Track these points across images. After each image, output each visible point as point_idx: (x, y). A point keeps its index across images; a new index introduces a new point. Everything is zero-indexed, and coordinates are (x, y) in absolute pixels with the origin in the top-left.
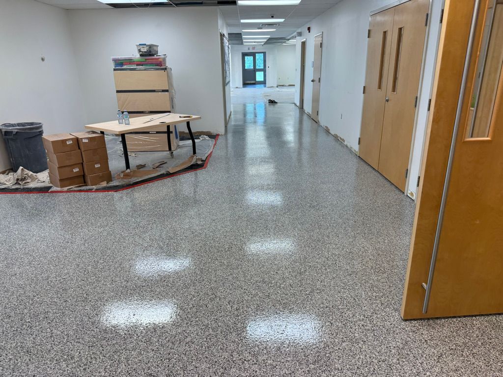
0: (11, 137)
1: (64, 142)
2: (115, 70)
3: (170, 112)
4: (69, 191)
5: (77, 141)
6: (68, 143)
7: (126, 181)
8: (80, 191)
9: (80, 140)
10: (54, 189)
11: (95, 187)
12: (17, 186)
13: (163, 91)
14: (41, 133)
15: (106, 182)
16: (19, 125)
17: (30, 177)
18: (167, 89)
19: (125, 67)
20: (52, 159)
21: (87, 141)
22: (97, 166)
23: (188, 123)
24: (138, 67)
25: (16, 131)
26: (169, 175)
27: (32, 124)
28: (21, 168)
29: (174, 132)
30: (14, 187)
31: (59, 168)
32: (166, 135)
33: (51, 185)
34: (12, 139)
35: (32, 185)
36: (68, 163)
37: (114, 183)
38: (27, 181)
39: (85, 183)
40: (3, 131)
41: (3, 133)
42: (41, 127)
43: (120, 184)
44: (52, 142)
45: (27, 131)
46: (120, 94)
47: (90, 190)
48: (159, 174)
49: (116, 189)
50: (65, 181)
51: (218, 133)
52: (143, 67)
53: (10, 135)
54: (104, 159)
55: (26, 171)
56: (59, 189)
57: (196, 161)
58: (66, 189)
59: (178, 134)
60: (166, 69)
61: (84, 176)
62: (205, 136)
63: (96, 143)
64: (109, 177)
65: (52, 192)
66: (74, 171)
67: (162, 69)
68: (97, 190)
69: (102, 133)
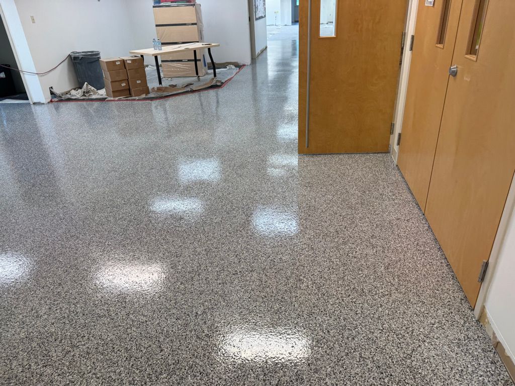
0: (78, 61)
1: (114, 62)
2: (154, 7)
3: (198, 42)
4: (119, 100)
5: (123, 62)
6: (117, 64)
7: (160, 94)
8: (127, 100)
9: (126, 61)
10: (109, 99)
11: (137, 98)
12: (85, 98)
13: (193, 24)
14: (99, 58)
15: (145, 94)
16: (83, 52)
17: (93, 91)
18: (195, 22)
19: (162, 4)
20: (107, 76)
21: (130, 62)
22: (139, 82)
23: (209, 49)
24: (172, 4)
25: (82, 56)
26: (193, 91)
27: (92, 52)
28: (86, 83)
29: (202, 60)
30: (82, 98)
31: (112, 82)
32: (194, 62)
33: (106, 97)
34: (79, 63)
35: (94, 97)
36: (117, 79)
37: (151, 95)
38: (91, 93)
39: (130, 95)
40: (73, 56)
41: (73, 58)
42: (98, 54)
43: (155, 96)
44: (106, 62)
45: (89, 57)
46: (158, 27)
47: (134, 100)
48: (185, 90)
49: (152, 99)
50: (117, 93)
51: (244, 63)
52: (176, 4)
53: (77, 60)
54: (143, 77)
55: (90, 87)
56: (112, 99)
57: (216, 82)
58: (117, 98)
59: (206, 63)
60: (194, 5)
61: (129, 89)
62: (232, 66)
63: (137, 64)
64: (147, 91)
65: (108, 101)
66: (123, 85)
67: (191, 5)
68: (138, 100)
69: (142, 56)
